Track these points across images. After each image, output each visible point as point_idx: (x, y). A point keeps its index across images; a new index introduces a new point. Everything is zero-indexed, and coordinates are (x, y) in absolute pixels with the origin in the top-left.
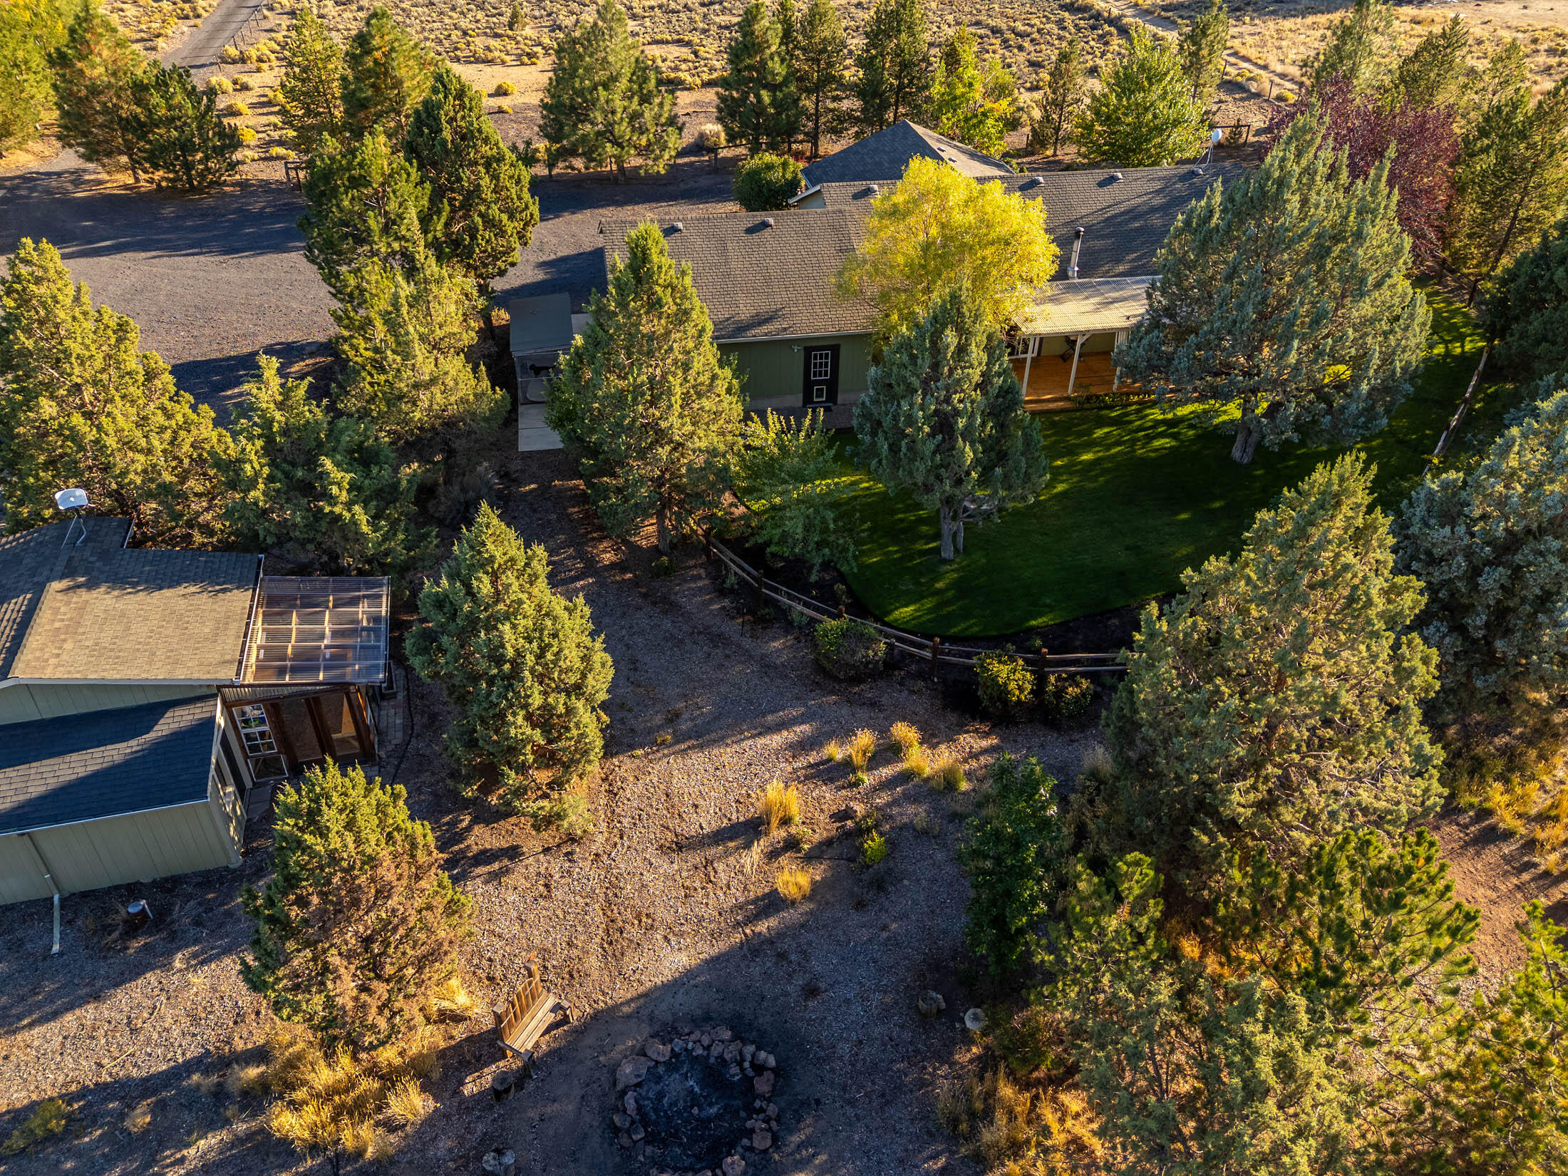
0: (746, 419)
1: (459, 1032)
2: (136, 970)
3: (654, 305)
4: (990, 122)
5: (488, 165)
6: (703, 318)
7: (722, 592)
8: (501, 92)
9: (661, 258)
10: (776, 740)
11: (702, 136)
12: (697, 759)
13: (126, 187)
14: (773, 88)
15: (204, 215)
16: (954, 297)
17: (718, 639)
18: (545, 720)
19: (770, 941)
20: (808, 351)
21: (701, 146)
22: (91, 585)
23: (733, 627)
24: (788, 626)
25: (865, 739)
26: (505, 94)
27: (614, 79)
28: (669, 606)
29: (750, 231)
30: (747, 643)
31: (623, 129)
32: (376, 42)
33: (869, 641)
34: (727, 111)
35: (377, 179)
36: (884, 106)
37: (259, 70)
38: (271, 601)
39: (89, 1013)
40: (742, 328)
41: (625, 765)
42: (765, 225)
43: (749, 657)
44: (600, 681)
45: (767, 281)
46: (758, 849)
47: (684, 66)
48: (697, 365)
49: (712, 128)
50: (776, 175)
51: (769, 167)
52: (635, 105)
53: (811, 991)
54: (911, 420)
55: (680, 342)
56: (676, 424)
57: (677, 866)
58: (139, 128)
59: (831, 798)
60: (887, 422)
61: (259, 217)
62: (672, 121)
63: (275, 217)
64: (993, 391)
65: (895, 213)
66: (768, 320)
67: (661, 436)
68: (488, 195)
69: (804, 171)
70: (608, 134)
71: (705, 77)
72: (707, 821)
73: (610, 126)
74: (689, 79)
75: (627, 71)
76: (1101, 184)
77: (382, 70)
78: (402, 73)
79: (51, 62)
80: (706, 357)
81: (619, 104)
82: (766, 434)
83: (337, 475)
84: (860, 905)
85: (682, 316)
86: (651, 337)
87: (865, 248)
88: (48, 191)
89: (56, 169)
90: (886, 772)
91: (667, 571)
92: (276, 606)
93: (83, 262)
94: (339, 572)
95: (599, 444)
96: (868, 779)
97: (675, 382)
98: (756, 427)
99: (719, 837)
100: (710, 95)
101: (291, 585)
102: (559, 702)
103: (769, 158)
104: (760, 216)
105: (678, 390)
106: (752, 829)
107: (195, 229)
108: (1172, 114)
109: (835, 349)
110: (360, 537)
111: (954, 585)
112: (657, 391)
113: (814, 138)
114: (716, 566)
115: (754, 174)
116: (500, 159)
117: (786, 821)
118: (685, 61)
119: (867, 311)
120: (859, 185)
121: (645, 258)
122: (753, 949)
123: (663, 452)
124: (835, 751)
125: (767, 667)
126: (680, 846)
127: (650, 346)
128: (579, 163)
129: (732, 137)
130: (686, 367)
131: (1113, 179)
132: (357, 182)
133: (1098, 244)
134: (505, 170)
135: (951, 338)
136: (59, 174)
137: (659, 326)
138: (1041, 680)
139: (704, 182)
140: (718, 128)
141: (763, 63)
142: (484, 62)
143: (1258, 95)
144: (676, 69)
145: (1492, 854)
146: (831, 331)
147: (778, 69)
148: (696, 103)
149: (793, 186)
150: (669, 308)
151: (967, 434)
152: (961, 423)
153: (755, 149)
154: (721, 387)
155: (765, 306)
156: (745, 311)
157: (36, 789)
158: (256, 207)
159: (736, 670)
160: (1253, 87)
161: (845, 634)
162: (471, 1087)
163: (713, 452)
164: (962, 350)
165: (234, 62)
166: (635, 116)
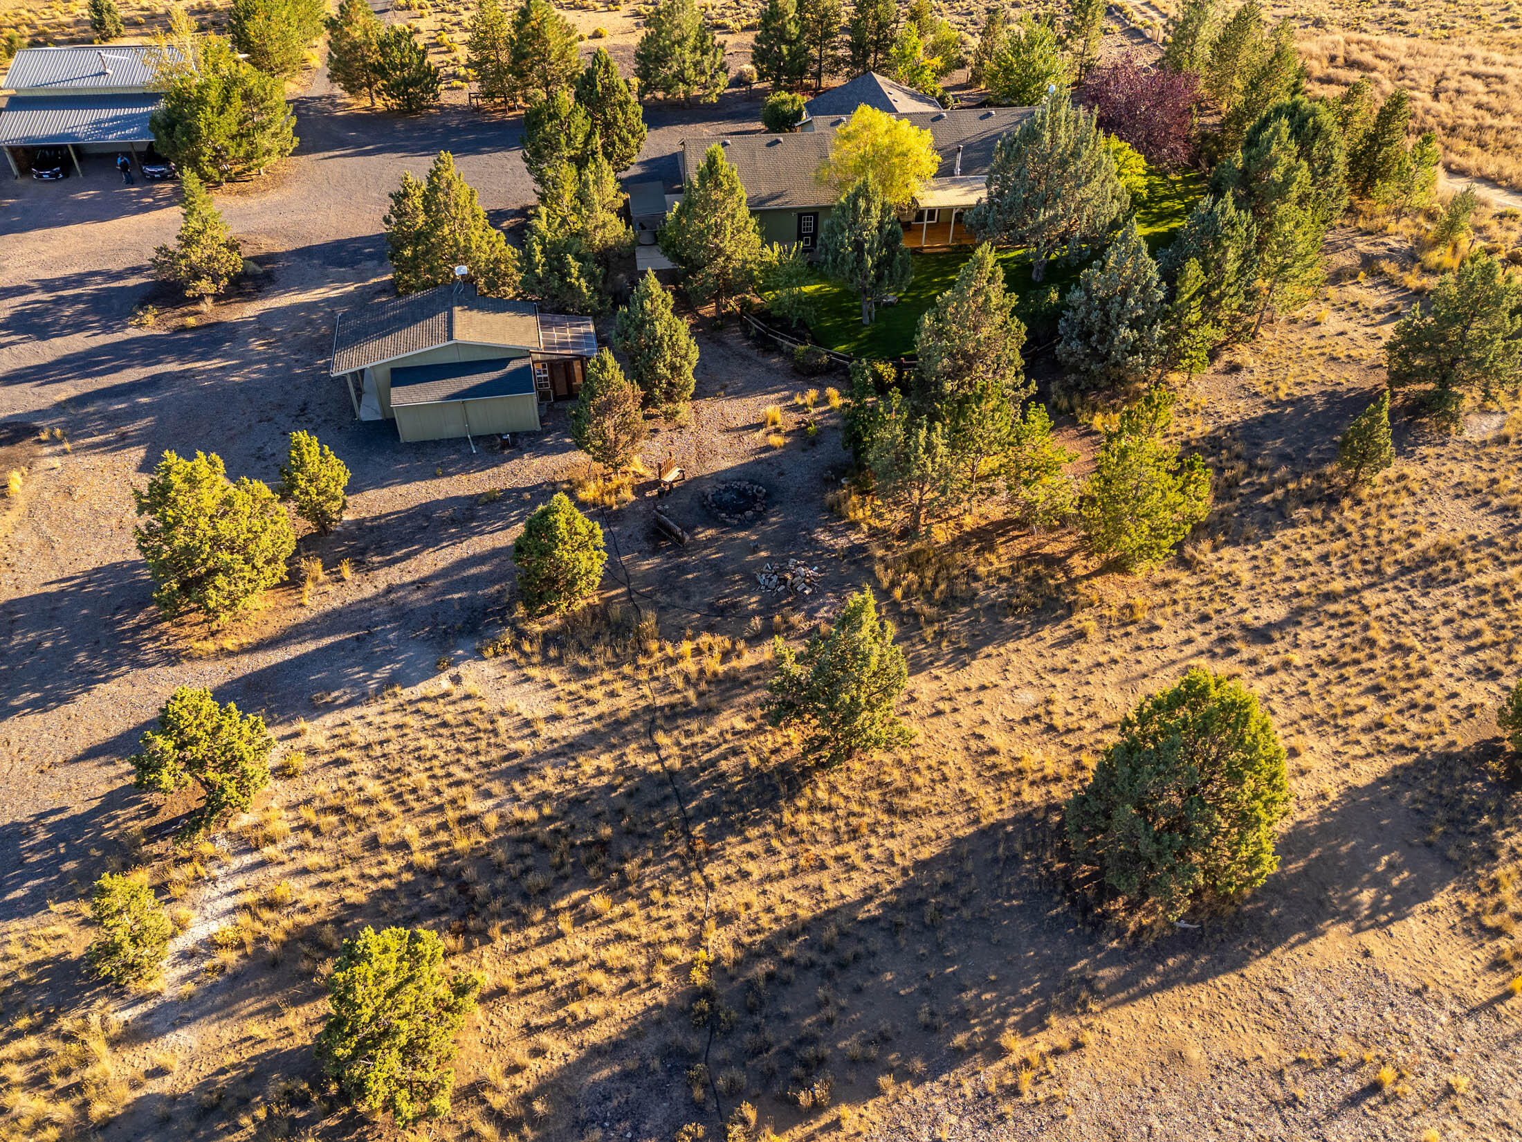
0: (763, 246)
1: (642, 480)
2: (509, 459)
3: (718, 185)
4: (928, 72)
5: (621, 106)
6: (742, 192)
7: (748, 338)
8: (597, 35)
9: (723, 163)
10: (772, 397)
11: (741, 73)
12: (735, 402)
13: (366, 108)
14: (790, 43)
15: (422, 129)
16: (865, 183)
17: (745, 358)
18: (674, 368)
19: (766, 460)
20: (800, 216)
21: (740, 81)
22: (471, 309)
23: (753, 353)
24: (781, 353)
25: (813, 394)
26: (601, 37)
27: (685, 39)
28: (721, 343)
29: (769, 145)
30: (760, 359)
31: (690, 73)
32: (533, 15)
33: (820, 355)
34: (759, 57)
35: (564, 114)
36: (866, 55)
37: (422, 16)
38: (542, 323)
39: (495, 470)
40: (763, 201)
41: (702, 403)
42: (778, 142)
43: (761, 365)
44: (694, 356)
45: (778, 175)
46: (762, 432)
47: (728, 13)
48: (738, 216)
49: (748, 67)
50: (787, 108)
51: (784, 102)
52: (698, 57)
53: (781, 474)
54: (842, 245)
55: (731, 204)
56: (728, 246)
57: (728, 437)
58: (380, 70)
59: (795, 417)
60: (832, 246)
61: (456, 131)
62: (722, 66)
63: (467, 130)
64: (885, 232)
65: (848, 137)
66: (778, 197)
67: (720, 252)
68: (621, 124)
69: (807, 105)
70: (680, 77)
71: (744, 23)
72: (740, 423)
73: (682, 72)
74: (732, 25)
75: (693, 34)
76: (982, 118)
77: (537, 34)
78: (549, 36)
79: (327, 26)
80: (744, 211)
81: (688, 56)
82: (772, 254)
83: (573, 263)
84: (804, 450)
85: (732, 191)
86: (716, 201)
87: (833, 156)
88: (317, 110)
89: (316, 95)
90: (822, 409)
91: (720, 328)
92: (545, 325)
93: (361, 159)
94: (567, 313)
95: (689, 257)
96: (813, 411)
97: (728, 223)
98: (767, 250)
99: (745, 428)
100: (749, 38)
101: (548, 317)
102: (677, 361)
103: (785, 95)
104: (775, 136)
105: (729, 230)
106: (759, 426)
107: (421, 138)
108: (1045, 68)
109: (816, 215)
110: (582, 294)
111: (868, 336)
112: (719, 230)
113: (817, 75)
114: (745, 327)
115: (774, 107)
116: (627, 102)
117: (774, 423)
118: (730, 8)
119: (833, 193)
120: (834, 118)
121: (715, 162)
122: (758, 462)
123: (721, 260)
124: (799, 400)
125: (769, 369)
126: (728, 430)
127: (716, 206)
128: (660, 95)
129: (762, 77)
130: (733, 217)
131: (989, 115)
132: (552, 117)
133: (975, 155)
134: (630, 109)
135: (862, 203)
136: (320, 98)
137: (719, 195)
138: (900, 373)
139: (742, 107)
140: (752, 67)
141: (784, 25)
142: (581, 8)
143: (1150, 40)
144: (723, 15)
145: (1087, 440)
146: (813, 204)
147: (793, 29)
148: (737, 45)
149: (798, 115)
150: (726, 187)
151: (870, 252)
152: (867, 246)
153: (777, 87)
154: (750, 228)
155: (776, 189)
156: (765, 192)
157: (466, 386)
158: (454, 124)
159: (754, 370)
160: (1149, 34)
161: (807, 352)
162: (648, 494)
163: (745, 262)
164: (868, 211)
165: (402, 9)
166: (696, 64)
